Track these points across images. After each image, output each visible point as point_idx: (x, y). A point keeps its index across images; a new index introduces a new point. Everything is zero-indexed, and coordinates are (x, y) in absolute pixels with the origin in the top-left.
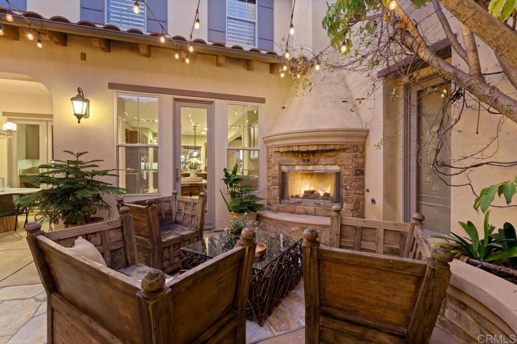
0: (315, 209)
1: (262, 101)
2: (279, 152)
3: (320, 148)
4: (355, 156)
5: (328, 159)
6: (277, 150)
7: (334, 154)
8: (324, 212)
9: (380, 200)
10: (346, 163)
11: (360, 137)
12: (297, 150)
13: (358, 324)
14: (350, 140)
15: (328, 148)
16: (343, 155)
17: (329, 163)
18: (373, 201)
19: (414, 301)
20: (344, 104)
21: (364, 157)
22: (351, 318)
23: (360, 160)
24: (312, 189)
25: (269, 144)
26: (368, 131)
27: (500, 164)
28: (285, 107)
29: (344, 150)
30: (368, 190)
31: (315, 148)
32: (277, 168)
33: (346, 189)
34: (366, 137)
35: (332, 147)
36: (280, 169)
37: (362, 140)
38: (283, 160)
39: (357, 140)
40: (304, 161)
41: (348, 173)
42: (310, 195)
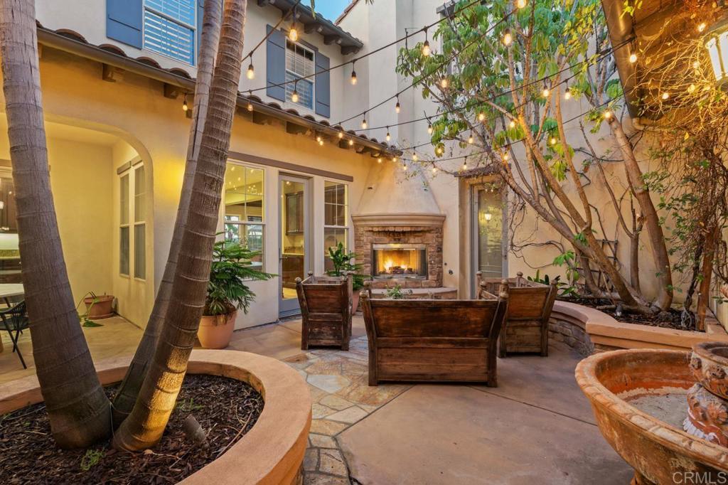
0: (406, 283)
1: (350, 179)
2: (372, 231)
3: (413, 229)
4: (437, 237)
5: (416, 238)
6: (370, 229)
7: (421, 234)
8: (413, 284)
9: (456, 272)
10: (430, 242)
11: (440, 221)
12: (393, 230)
13: (524, 320)
14: (435, 223)
15: (419, 229)
16: (428, 235)
17: (417, 242)
18: (451, 272)
19: (544, 304)
20: (425, 192)
21: (442, 237)
22: (521, 318)
23: (440, 240)
24: (396, 265)
25: (358, 223)
26: (445, 217)
27: (536, 245)
28: (372, 187)
29: (429, 231)
30: (446, 264)
31: (409, 229)
32: (369, 247)
33: (431, 264)
34: (443, 221)
35: (422, 229)
36: (372, 247)
37: (441, 224)
38: (375, 239)
39: (438, 223)
40: (395, 240)
41: (433, 250)
42: (396, 270)
